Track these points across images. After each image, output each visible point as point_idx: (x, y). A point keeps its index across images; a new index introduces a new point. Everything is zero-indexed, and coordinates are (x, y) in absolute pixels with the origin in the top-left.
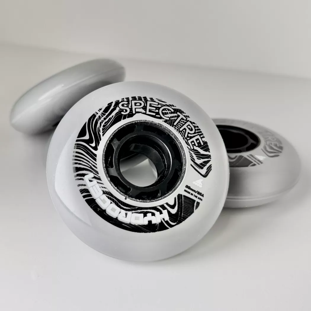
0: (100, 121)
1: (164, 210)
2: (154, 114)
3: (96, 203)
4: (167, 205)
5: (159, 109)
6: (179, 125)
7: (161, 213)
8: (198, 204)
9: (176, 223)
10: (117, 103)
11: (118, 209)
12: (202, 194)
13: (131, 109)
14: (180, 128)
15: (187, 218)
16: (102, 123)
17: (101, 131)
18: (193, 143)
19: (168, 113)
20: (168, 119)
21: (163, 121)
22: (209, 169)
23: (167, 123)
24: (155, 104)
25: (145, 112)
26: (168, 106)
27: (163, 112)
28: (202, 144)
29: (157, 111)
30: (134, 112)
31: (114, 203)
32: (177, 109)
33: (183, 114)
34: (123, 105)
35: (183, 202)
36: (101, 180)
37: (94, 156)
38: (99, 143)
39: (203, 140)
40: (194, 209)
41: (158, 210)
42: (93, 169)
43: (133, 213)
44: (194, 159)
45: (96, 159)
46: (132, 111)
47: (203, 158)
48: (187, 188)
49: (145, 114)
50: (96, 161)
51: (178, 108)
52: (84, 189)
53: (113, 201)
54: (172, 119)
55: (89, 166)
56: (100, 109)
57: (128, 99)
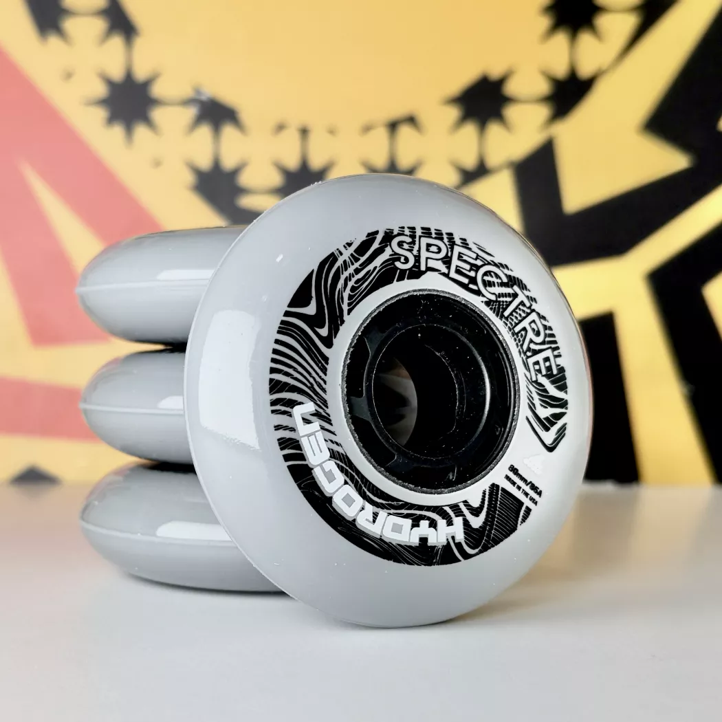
0: (346, 274)
1: (456, 516)
2: (466, 281)
3: (313, 478)
4: (465, 505)
5: (477, 268)
6: (513, 318)
7: (450, 523)
8: (528, 510)
9: (477, 550)
10: (389, 236)
11: (359, 501)
12: (539, 491)
13: (417, 258)
14: (517, 324)
15: (502, 541)
16: (350, 280)
17: (346, 301)
18: (537, 367)
19: (493, 282)
20: (493, 298)
21: (482, 302)
22: (561, 433)
23: (491, 309)
24: (469, 256)
25: (446, 271)
26: (495, 265)
27: (486, 278)
28: (555, 372)
29: (472, 274)
30: (423, 268)
31: (353, 485)
32: (514, 277)
33: (525, 291)
34: (400, 244)
35: (499, 503)
36: (331, 424)
37: (322, 362)
38: (337, 330)
39: (558, 363)
40: (517, 523)
41: (444, 515)
42: (317, 394)
43: (390, 514)
44: (534, 405)
45: (326, 369)
46: (419, 263)
47: (553, 406)
48: (511, 471)
49: (447, 275)
50: (326, 375)
51: (516, 276)
52: (290, 439)
53: (352, 478)
54: (501, 299)
55: (309, 385)
56: (350, 245)
57: (413, 229)
